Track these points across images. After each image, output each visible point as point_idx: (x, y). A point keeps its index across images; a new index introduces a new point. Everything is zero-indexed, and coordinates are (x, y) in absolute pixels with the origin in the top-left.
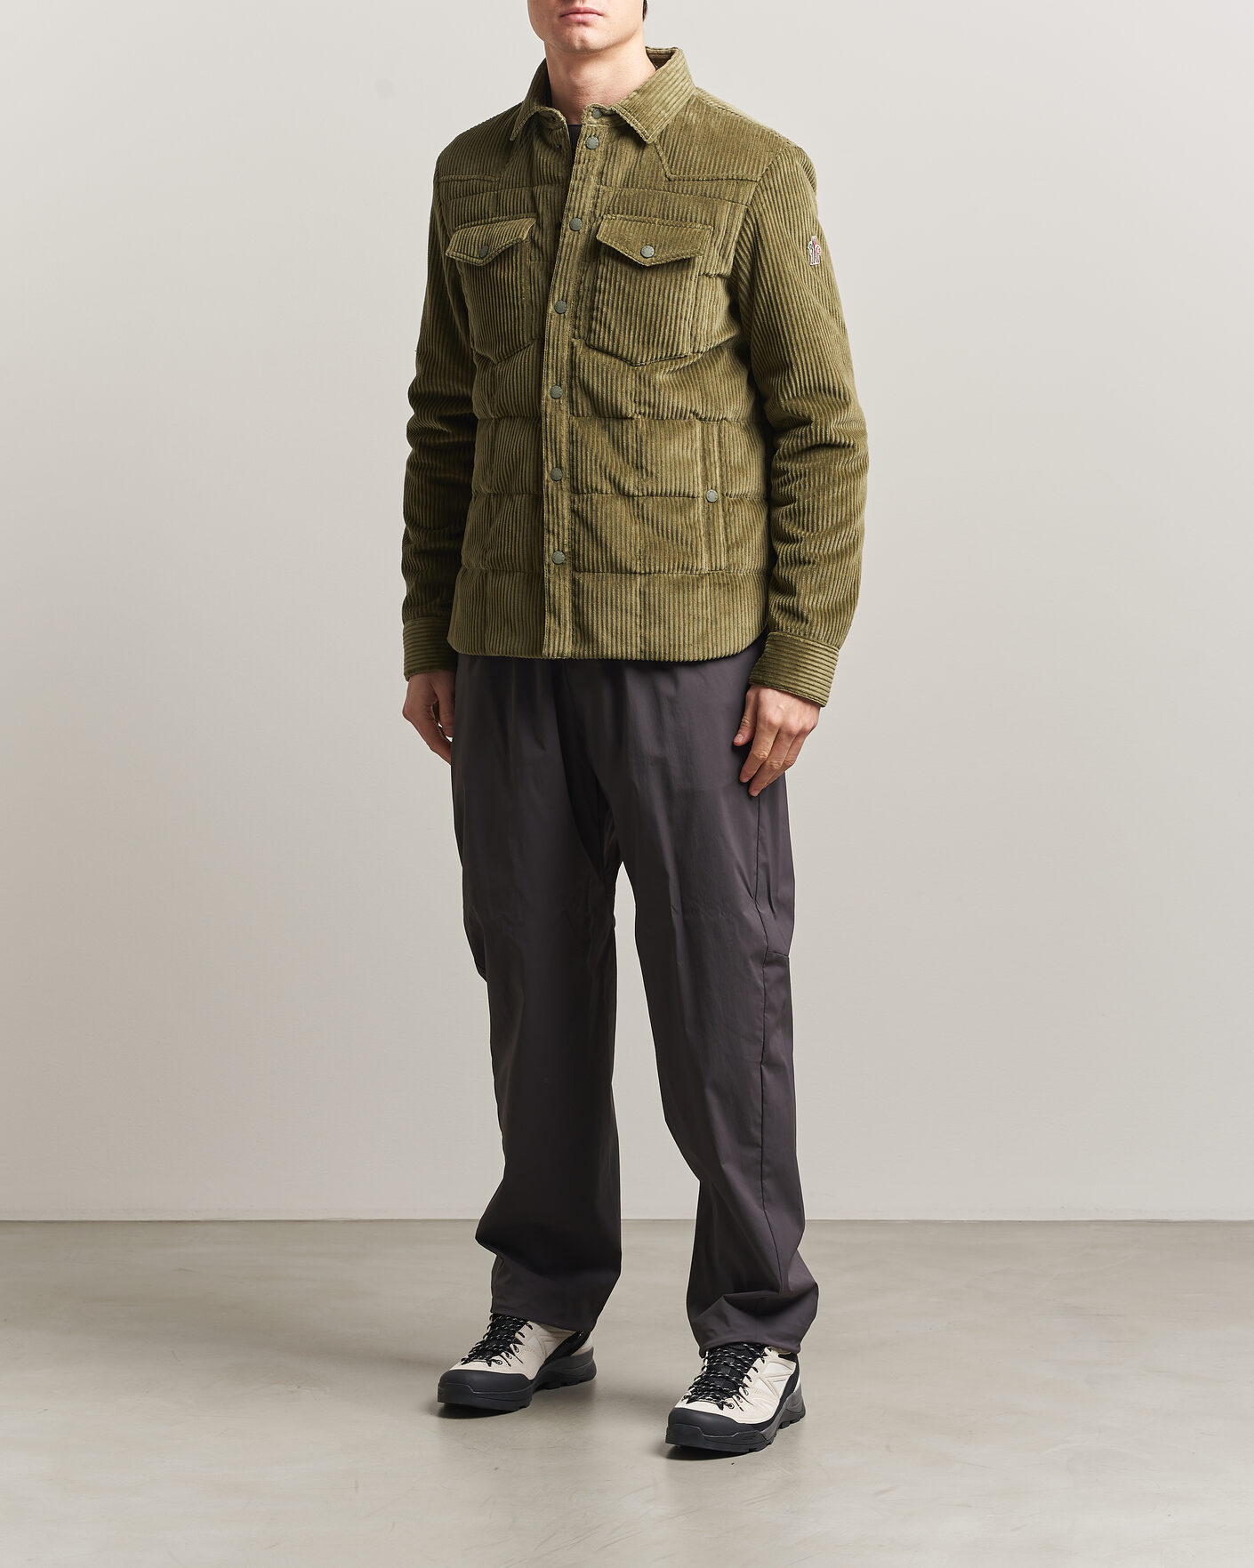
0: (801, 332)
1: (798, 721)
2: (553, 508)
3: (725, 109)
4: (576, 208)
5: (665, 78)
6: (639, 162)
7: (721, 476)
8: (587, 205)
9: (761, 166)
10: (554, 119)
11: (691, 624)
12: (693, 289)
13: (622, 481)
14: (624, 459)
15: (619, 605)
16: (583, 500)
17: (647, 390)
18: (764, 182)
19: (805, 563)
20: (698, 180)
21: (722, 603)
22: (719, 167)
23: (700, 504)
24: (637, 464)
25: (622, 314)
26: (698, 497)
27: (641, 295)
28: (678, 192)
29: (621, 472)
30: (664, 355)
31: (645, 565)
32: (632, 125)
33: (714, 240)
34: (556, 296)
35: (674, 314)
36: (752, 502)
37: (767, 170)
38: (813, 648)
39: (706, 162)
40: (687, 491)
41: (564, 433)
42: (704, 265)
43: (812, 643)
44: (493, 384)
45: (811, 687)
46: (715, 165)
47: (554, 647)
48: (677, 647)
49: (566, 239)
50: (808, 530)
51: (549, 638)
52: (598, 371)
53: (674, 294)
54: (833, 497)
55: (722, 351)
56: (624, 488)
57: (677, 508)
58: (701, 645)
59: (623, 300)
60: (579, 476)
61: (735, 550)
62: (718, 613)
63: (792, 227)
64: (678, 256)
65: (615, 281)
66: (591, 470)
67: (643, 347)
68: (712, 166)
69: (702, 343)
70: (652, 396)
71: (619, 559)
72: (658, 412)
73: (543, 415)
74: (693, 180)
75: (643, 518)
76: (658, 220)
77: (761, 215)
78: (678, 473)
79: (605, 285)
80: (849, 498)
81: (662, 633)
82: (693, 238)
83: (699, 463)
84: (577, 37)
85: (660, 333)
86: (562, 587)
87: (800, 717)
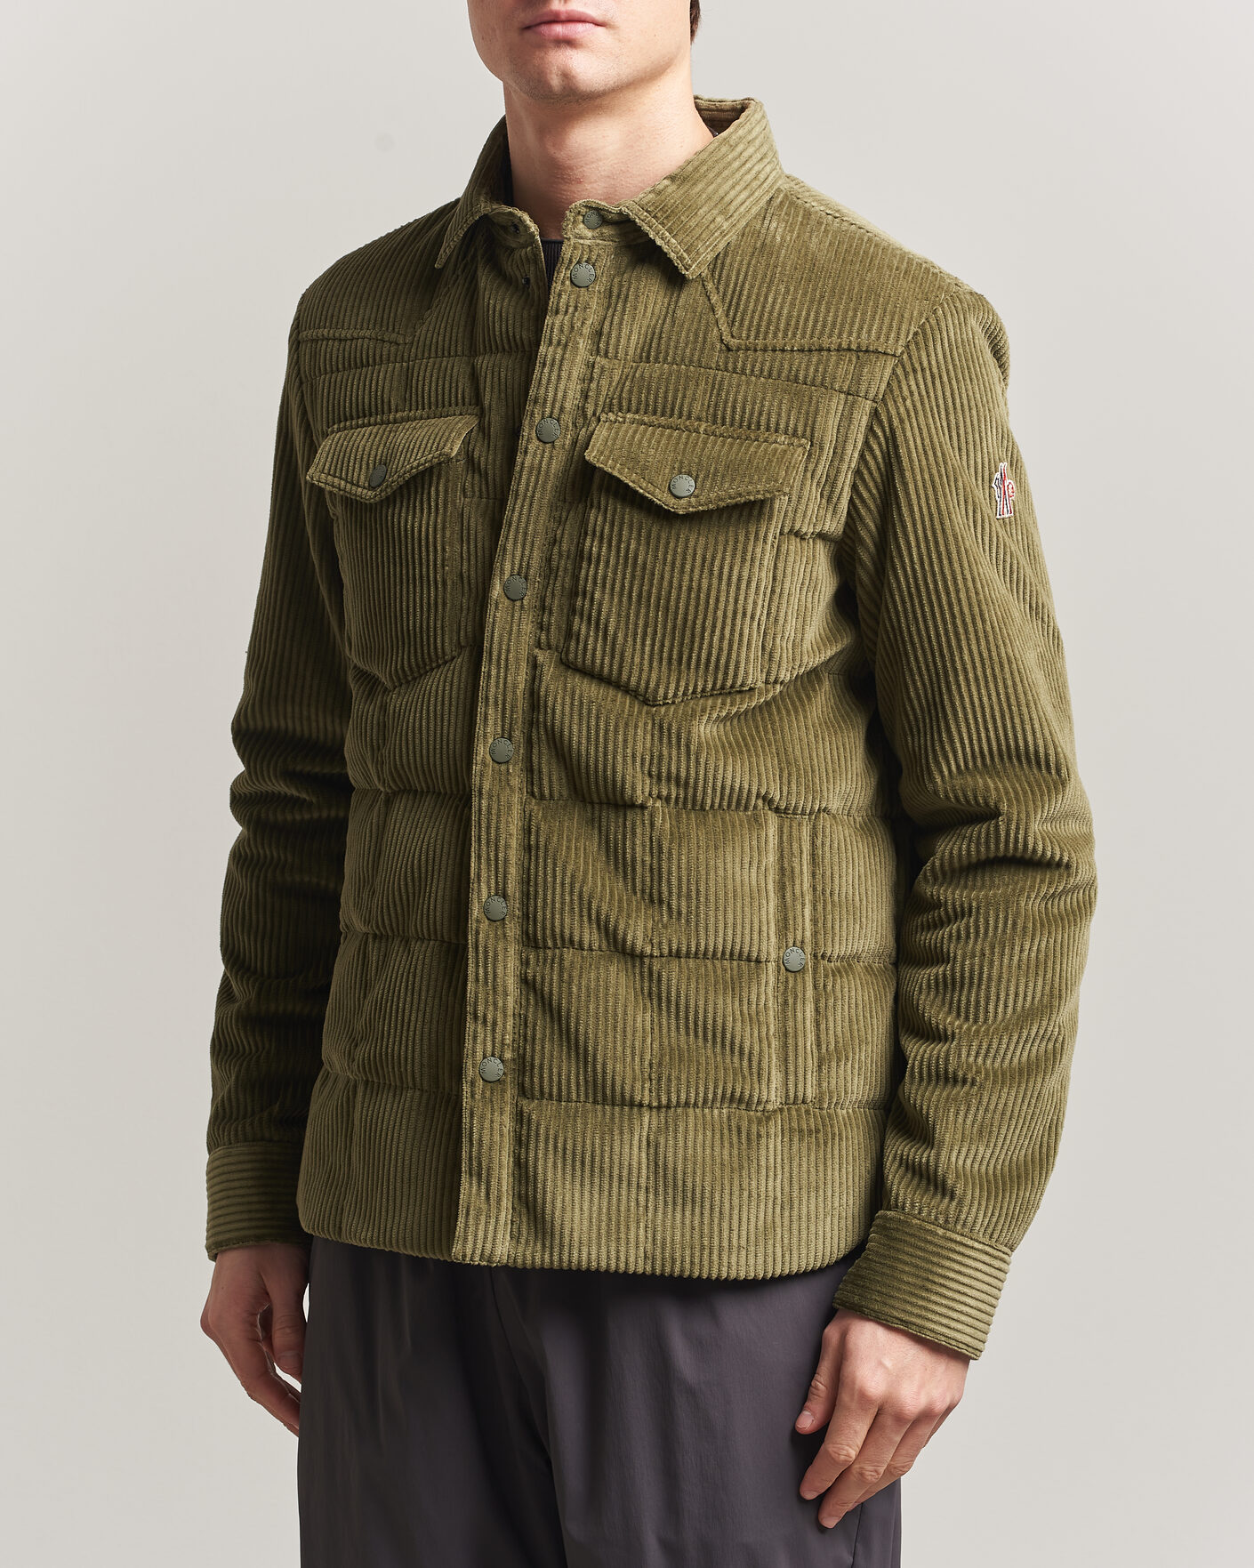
0: (974, 647)
1: (918, 1393)
2: (486, 973)
3: (839, 216)
4: (550, 399)
5: (725, 156)
6: (670, 312)
7: (815, 921)
8: (570, 394)
9: (904, 327)
10: (516, 228)
11: (745, 1208)
12: (768, 561)
13: (622, 926)
14: (626, 885)
15: (606, 1166)
16: (545, 960)
17: (674, 753)
18: (910, 357)
19: (955, 1081)
20: (783, 350)
21: (804, 1168)
22: (824, 326)
23: (770, 973)
24: (651, 895)
25: (630, 604)
26: (767, 961)
27: (668, 568)
28: (743, 372)
29: (620, 909)
30: (710, 686)
31: (659, 1090)
32: (659, 242)
33: (811, 467)
34: (507, 567)
35: (731, 608)
36: (869, 969)
37: (916, 334)
38: (961, 1249)
39: (799, 316)
40: (746, 950)
41: (514, 829)
42: (790, 514)
43: (959, 1238)
44: (383, 727)
45: (953, 1324)
46: (816, 321)
47: (475, 1243)
48: (716, 1252)
49: (529, 457)
50: (967, 1018)
51: (466, 1225)
52: (580, 714)
53: (731, 569)
54: (1020, 960)
55: (820, 681)
56: (624, 940)
57: (725, 982)
58: (761, 1249)
59: (633, 577)
60: (540, 914)
61: (834, 1064)
62: (796, 1187)
63: (964, 445)
64: (740, 495)
65: (620, 542)
66: (563, 903)
67: (670, 670)
68: (811, 323)
69: (784, 665)
70: (683, 766)
71: (609, 1077)
72: (695, 795)
73: (475, 793)
74: (774, 350)
75: (660, 999)
76: (704, 426)
77: (902, 421)
78: (730, 915)
79: (600, 548)
80: (1050, 964)
81: (688, 1222)
82: (770, 461)
83: (772, 894)
84: (554, 70)
85: (701, 644)
86: (496, 1126)
87: (921, 1387)
